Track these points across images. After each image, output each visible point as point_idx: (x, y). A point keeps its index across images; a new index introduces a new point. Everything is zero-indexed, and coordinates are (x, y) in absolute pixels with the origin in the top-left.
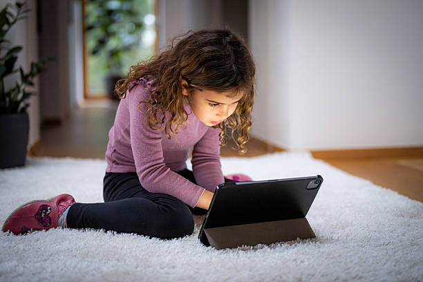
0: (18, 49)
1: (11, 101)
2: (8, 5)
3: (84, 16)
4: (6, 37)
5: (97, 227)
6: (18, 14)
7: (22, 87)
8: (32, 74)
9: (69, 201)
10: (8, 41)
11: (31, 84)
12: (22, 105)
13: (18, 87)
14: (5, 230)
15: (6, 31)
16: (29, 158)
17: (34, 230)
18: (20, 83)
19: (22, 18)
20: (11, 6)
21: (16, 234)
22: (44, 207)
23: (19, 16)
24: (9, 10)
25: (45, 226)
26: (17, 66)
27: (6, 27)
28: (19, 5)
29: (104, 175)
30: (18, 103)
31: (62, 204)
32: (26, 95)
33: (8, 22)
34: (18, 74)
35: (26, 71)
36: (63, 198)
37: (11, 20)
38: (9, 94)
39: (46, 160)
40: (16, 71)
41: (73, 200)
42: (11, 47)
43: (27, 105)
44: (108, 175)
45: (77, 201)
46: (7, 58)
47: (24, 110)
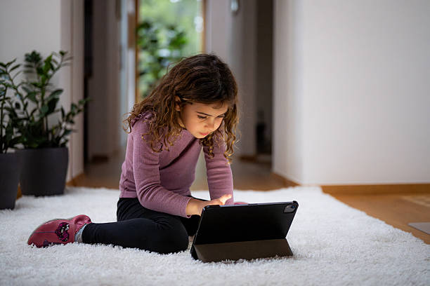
0: (60, 91)
1: (53, 136)
2: (53, 54)
3: (137, 62)
4: (51, 81)
5: (107, 243)
6: (62, 61)
7: (64, 125)
8: (72, 114)
9: (86, 221)
10: (51, 85)
11: (72, 122)
12: (62, 141)
13: (60, 124)
14: (29, 243)
15: (51, 76)
16: (67, 188)
17: (54, 244)
18: (61, 120)
19: (65, 65)
20: (56, 54)
21: (39, 246)
22: (64, 224)
23: (64, 63)
24: (54, 57)
25: (64, 241)
26: (58, 106)
27: (50, 72)
28: (62, 54)
29: (118, 200)
30: (59, 138)
31: (79, 223)
32: (67, 132)
33: (52, 68)
34: (60, 113)
35: (67, 110)
36: (81, 218)
37: (55, 66)
38: (51, 131)
39: (83, 189)
40: (58, 111)
41: (90, 220)
42: (54, 90)
43: (67, 141)
44: (121, 200)
45: (93, 221)
46: (50, 99)
47: (64, 145)
